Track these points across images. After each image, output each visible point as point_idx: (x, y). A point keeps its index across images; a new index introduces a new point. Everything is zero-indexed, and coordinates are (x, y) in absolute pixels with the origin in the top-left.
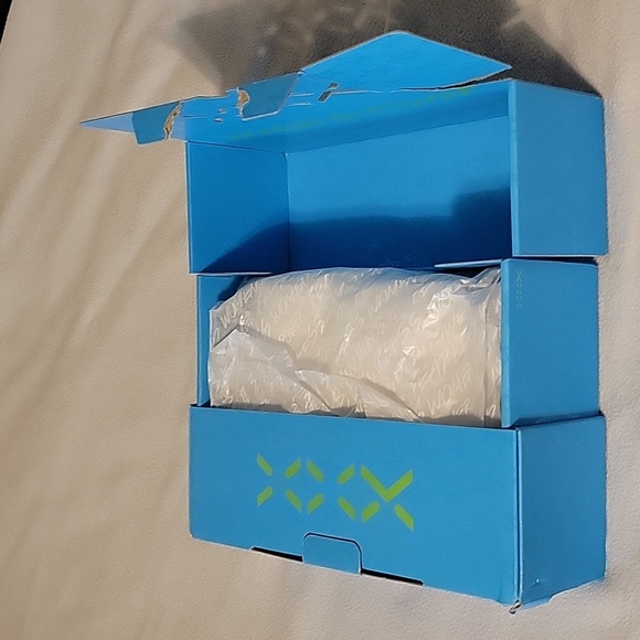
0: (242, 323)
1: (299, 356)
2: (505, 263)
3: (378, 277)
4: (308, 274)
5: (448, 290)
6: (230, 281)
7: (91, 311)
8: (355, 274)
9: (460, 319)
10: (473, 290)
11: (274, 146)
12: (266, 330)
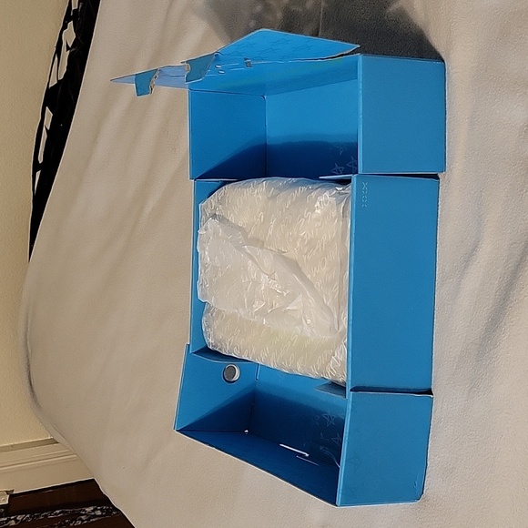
0: (217, 213)
1: (249, 236)
2: (354, 178)
3: (294, 184)
4: (255, 181)
5: (327, 194)
6: (218, 184)
7: (151, 204)
8: (280, 182)
9: (334, 214)
10: (343, 194)
11: (258, 91)
12: (231, 218)
